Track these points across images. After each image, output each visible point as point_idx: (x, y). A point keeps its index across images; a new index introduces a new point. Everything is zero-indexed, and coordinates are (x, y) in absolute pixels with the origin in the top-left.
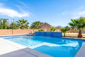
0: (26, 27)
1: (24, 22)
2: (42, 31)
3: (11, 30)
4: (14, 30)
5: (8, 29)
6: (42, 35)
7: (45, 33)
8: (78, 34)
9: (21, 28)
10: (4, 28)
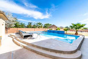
2: (51, 29)
3: (34, 29)
4: (35, 29)
5: (32, 28)
6: (52, 32)
7: (54, 31)
8: (75, 32)
10: (30, 27)
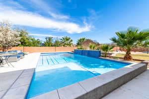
0: (69, 45)
1: (67, 40)
2: (81, 48)
9: (64, 45)
